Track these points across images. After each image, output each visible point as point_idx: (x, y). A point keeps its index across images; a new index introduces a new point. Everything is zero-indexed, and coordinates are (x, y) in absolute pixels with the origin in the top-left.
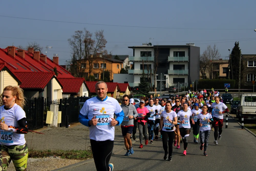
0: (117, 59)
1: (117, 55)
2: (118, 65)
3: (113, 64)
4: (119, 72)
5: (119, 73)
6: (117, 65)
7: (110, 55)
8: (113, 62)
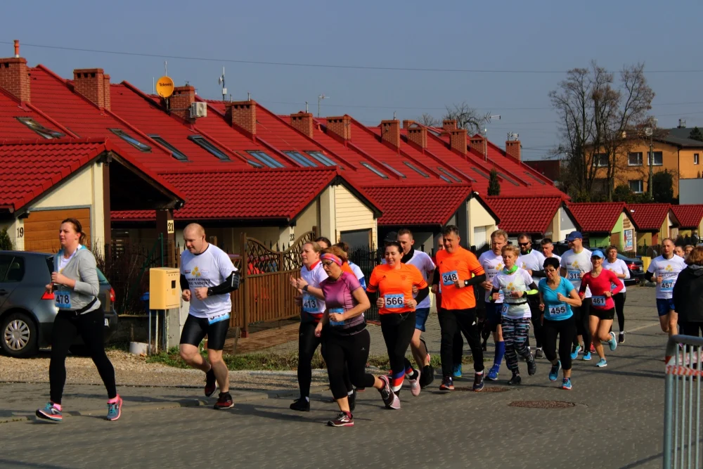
0: (696, 139)
1: (698, 127)
2: (698, 155)
3: (681, 152)
4: (701, 174)
5: (701, 176)
6: (695, 155)
7: (679, 127)
8: (681, 147)
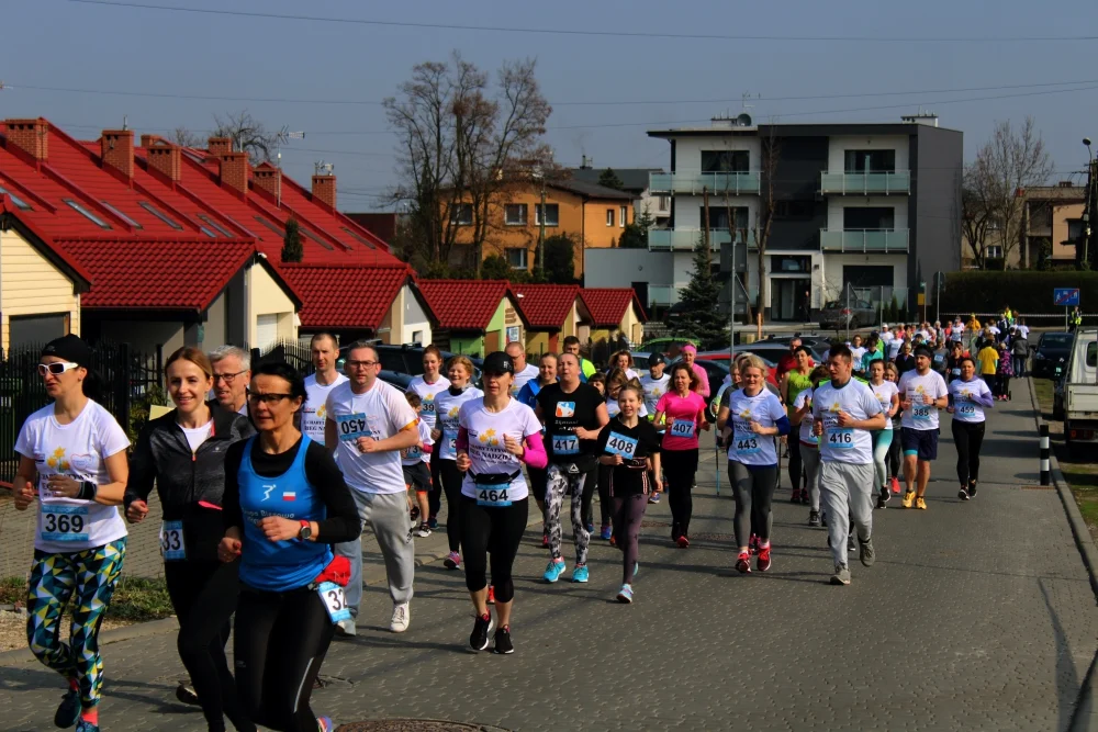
0: (609, 185)
1: (612, 168)
2: (612, 211)
3: (586, 206)
4: (617, 241)
5: (617, 245)
6: (608, 211)
7: (583, 167)
8: (586, 198)
